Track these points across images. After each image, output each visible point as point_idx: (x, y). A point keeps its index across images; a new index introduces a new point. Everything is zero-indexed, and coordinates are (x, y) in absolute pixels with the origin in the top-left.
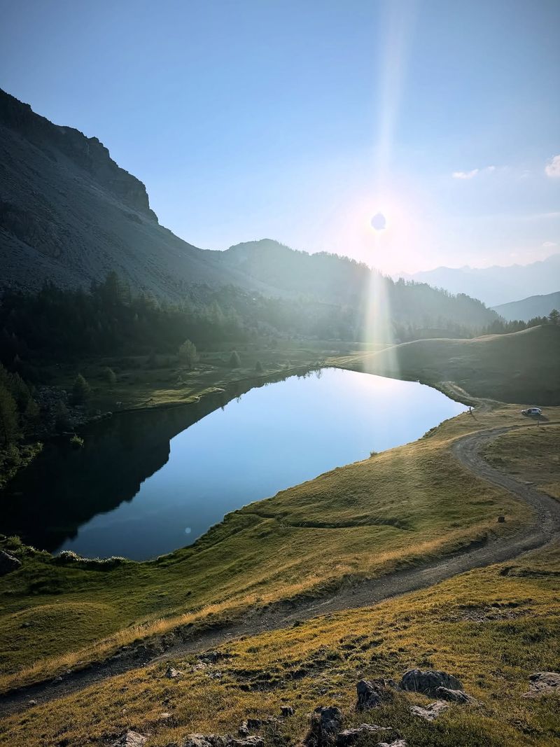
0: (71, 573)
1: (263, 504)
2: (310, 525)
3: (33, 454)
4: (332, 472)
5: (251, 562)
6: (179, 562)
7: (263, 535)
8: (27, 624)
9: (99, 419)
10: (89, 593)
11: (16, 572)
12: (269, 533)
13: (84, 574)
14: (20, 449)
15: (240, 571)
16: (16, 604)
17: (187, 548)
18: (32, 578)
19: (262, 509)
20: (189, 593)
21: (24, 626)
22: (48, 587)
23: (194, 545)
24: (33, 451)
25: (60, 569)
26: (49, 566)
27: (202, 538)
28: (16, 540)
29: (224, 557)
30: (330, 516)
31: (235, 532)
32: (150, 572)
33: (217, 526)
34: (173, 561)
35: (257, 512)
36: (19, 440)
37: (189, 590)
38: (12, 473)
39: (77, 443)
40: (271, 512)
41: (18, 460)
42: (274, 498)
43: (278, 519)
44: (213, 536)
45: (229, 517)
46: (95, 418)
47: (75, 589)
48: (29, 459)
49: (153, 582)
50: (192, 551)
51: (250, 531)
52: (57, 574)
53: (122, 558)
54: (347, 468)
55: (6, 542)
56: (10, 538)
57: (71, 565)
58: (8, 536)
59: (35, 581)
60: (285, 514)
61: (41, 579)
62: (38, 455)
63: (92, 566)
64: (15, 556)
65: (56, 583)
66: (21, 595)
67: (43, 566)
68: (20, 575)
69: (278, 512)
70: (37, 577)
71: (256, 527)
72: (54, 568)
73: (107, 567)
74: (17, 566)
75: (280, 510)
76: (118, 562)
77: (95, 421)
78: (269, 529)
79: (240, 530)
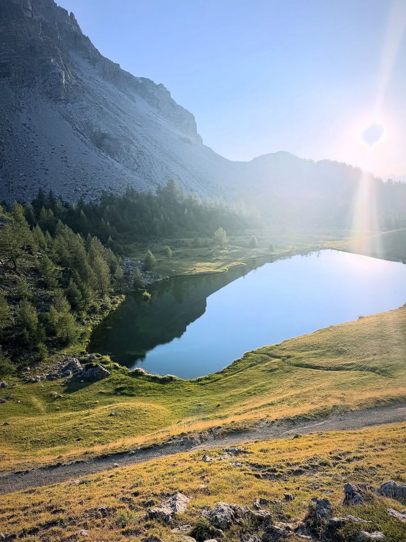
0: (141, 383)
1: (272, 348)
2: (308, 366)
3: (119, 302)
4: (328, 329)
5: (263, 388)
6: (212, 382)
7: (272, 370)
8: (113, 414)
9: (161, 281)
10: (153, 398)
11: (107, 379)
12: (276, 369)
13: (148, 384)
14: (111, 298)
15: (255, 394)
16: (106, 400)
17: (218, 373)
18: (117, 384)
19: (271, 352)
20: (219, 405)
21: (111, 415)
22: (126, 391)
23: (222, 372)
24: (119, 299)
25: (135, 380)
26: (128, 377)
27: (228, 368)
28: (107, 358)
29: (243, 383)
30: (323, 361)
31: (251, 366)
32: (192, 387)
33: (239, 361)
34: (208, 381)
35: (268, 354)
36: (110, 293)
37: (218, 403)
38: (106, 314)
39: (146, 298)
40: (278, 354)
41: (110, 306)
42: (280, 345)
43: (283, 360)
44: (234, 367)
45: (247, 355)
46: (158, 280)
47: (144, 394)
48: (117, 305)
49: (194, 394)
50: (221, 376)
51: (262, 366)
52: (132, 383)
53: (174, 376)
54: (339, 327)
55: (101, 359)
56: (104, 357)
57: (141, 378)
58: (102, 355)
59: (119, 386)
60: (289, 357)
61: (122, 385)
62: (123, 303)
63: (154, 379)
64: (107, 368)
65: (131, 388)
66: (109, 394)
67: (124, 377)
68: (109, 381)
69: (284, 355)
70: (120, 383)
71: (267, 364)
72: (130, 378)
73: (164, 381)
74: (108, 375)
75: (285, 353)
76: (171, 379)
77: (158, 282)
78: (276, 366)
79: (255, 365)
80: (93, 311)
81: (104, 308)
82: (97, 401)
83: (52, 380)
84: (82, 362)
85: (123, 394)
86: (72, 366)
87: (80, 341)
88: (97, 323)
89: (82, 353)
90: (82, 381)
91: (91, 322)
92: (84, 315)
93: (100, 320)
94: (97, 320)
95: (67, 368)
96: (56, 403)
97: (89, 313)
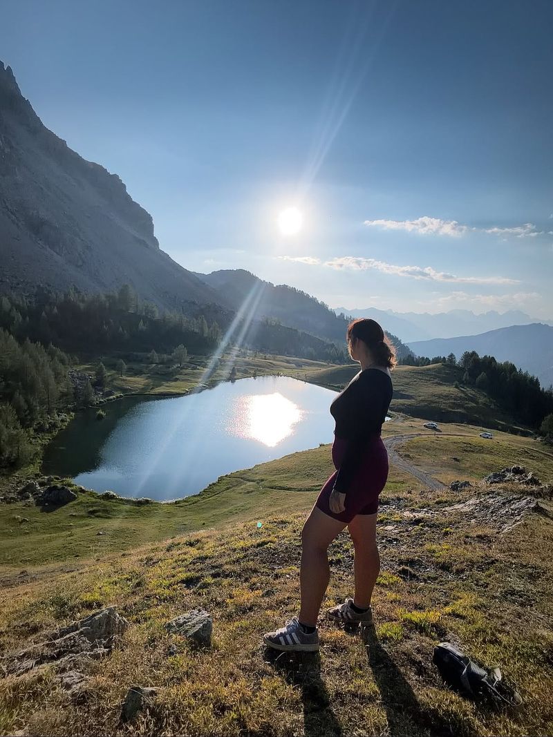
0: (115, 506)
1: (245, 472)
2: (281, 488)
3: (68, 420)
4: (293, 455)
5: (243, 508)
6: (190, 504)
7: (248, 492)
8: (101, 533)
9: (114, 399)
10: (131, 520)
11: (75, 502)
12: (252, 492)
13: (123, 507)
14: (59, 415)
15: (236, 513)
16: (80, 522)
17: (195, 496)
18: (88, 507)
19: (245, 476)
20: (204, 524)
21: (99, 534)
22: (100, 514)
23: (199, 495)
24: (68, 418)
25: (106, 502)
26: (98, 500)
27: (204, 491)
28: (70, 480)
29: (223, 503)
30: (294, 484)
31: (228, 489)
32: (171, 509)
33: (214, 484)
34: (186, 504)
35: (241, 477)
36: (58, 409)
37: (203, 522)
38: (55, 433)
39: (100, 417)
40: (253, 479)
41: (60, 424)
42: (253, 469)
43: (258, 483)
44: (211, 490)
45: (221, 479)
46: (111, 397)
47: (121, 516)
48: (66, 424)
49: (174, 515)
50: (198, 498)
51: (238, 489)
52: (105, 506)
53: (149, 499)
54: (304, 453)
55: (62, 482)
56: (65, 479)
57: (114, 501)
58: (62, 477)
59: (91, 509)
60: (262, 480)
61: (95, 508)
62: (71, 420)
63: (129, 502)
64: (72, 491)
65: (105, 511)
66: (82, 517)
67: (94, 500)
68: (78, 504)
70: (91, 506)
71: (242, 487)
72: (102, 501)
73: (139, 503)
74: (74, 498)
75: (258, 477)
76: (147, 502)
77: (111, 400)
78: (252, 489)
79: (230, 488)
80: (40, 430)
81: (54, 426)
82: (71, 524)
83: (9, 503)
84: (41, 484)
85: (98, 517)
86: (30, 488)
87: (32, 462)
88: (46, 442)
89: (37, 475)
90: (47, 504)
91: (40, 442)
92: (32, 432)
93: (49, 439)
94: (46, 439)
95: (24, 490)
96: (22, 527)
97: (35, 430)
